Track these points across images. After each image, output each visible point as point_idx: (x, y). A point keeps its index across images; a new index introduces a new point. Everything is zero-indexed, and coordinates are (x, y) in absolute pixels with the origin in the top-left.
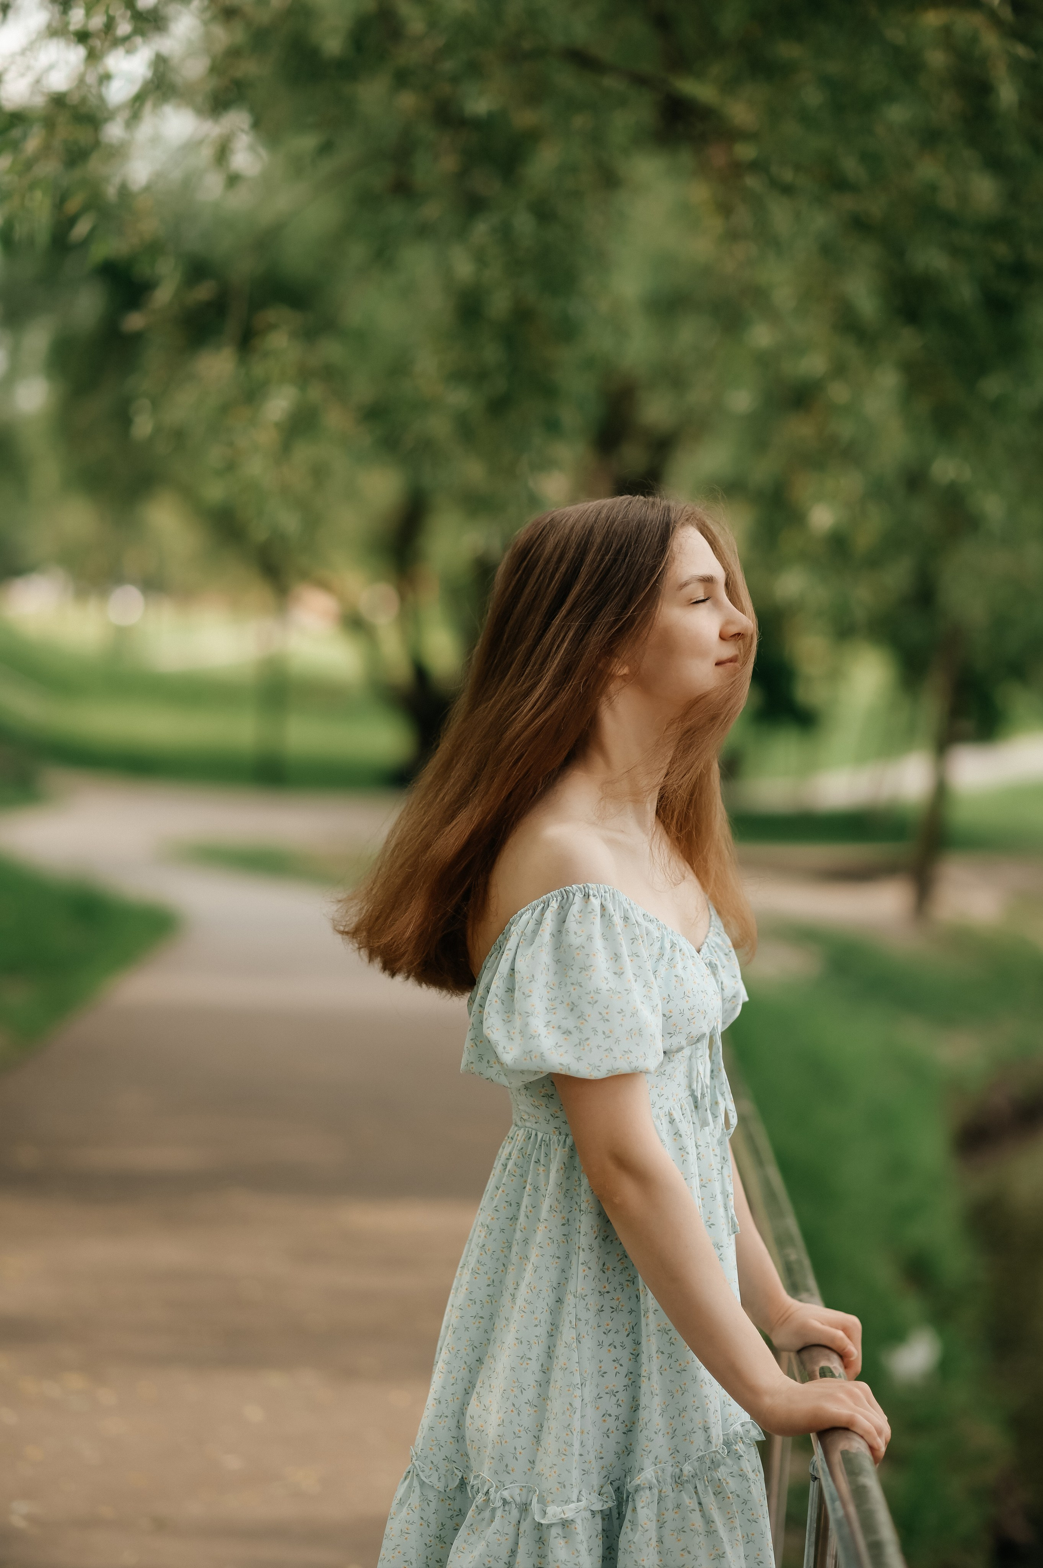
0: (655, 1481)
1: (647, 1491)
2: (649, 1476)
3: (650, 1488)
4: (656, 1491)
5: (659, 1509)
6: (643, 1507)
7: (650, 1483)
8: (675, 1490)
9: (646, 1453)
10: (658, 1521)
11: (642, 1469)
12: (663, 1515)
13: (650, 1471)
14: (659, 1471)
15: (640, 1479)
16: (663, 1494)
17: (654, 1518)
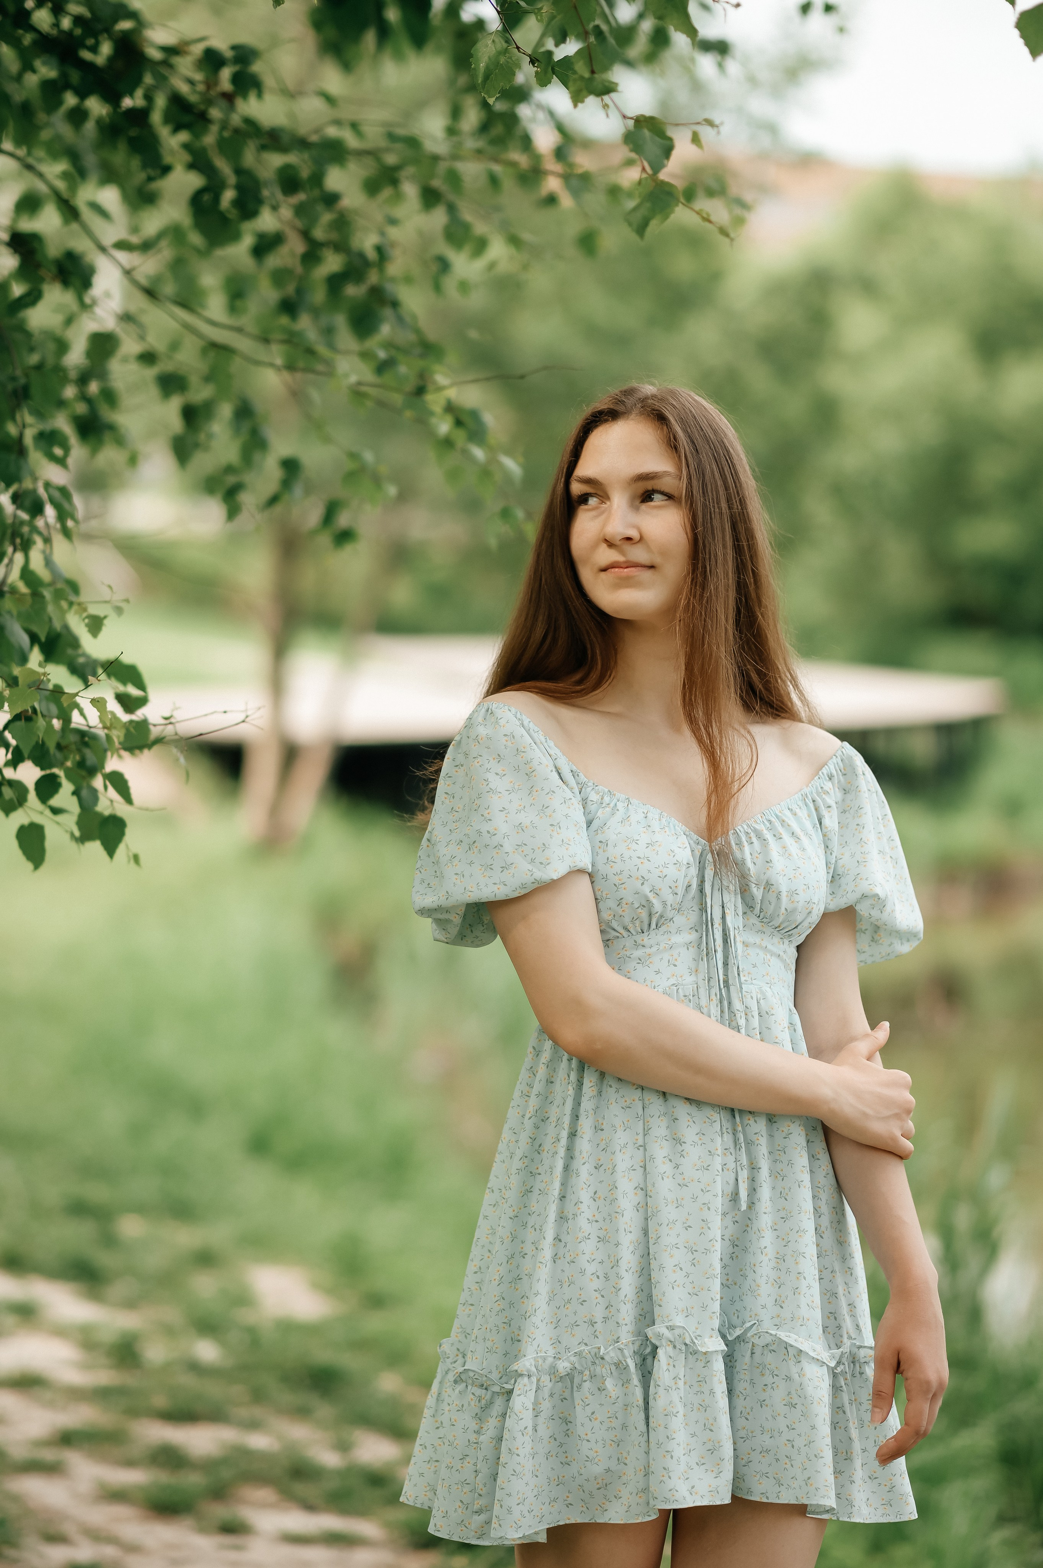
0: (534, 1369)
1: (526, 1379)
2: (528, 1364)
3: (529, 1376)
4: (534, 1379)
5: (536, 1397)
6: (519, 1395)
7: (528, 1371)
8: (553, 1380)
9: (530, 1340)
10: (534, 1409)
11: (525, 1356)
12: (540, 1404)
13: (530, 1359)
14: (539, 1360)
15: (518, 1365)
16: (541, 1384)
17: (531, 1407)
